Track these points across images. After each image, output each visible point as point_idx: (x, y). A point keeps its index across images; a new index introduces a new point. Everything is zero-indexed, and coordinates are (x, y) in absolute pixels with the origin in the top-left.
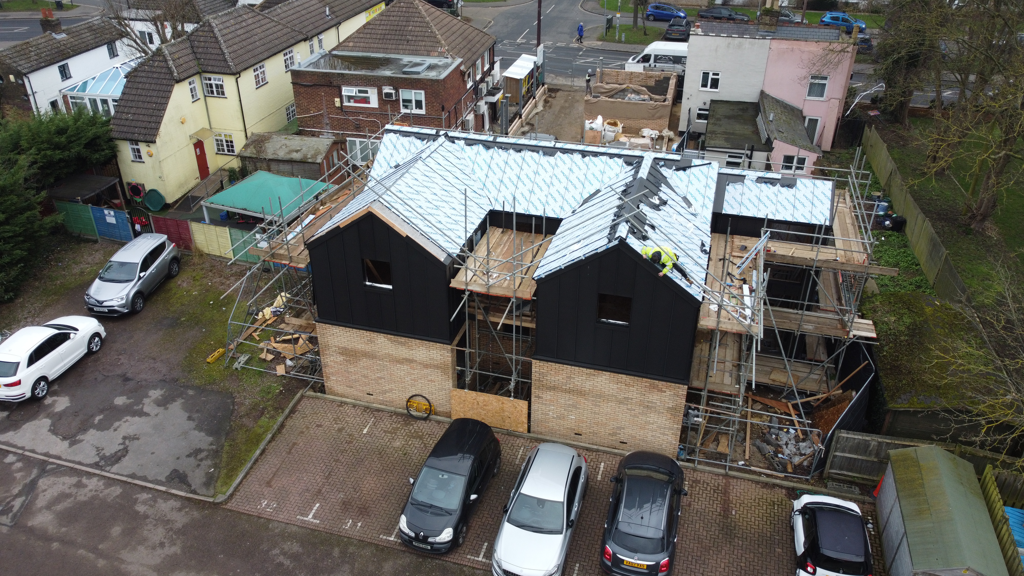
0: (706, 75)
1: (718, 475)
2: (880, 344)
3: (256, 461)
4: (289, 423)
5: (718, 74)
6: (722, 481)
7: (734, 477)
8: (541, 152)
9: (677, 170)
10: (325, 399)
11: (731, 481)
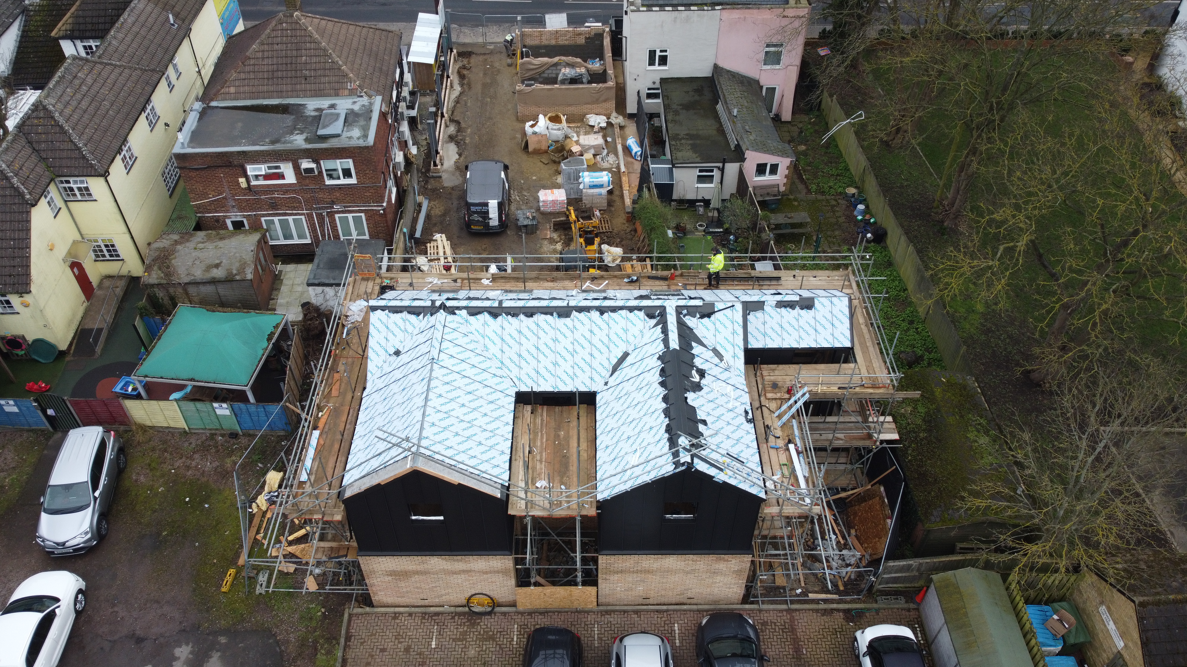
0: (652, 53)
1: (781, 611)
2: (904, 445)
4: (350, 655)
5: (666, 51)
6: (786, 617)
7: (796, 610)
8: (555, 314)
9: (702, 317)
10: (376, 613)
11: (794, 614)
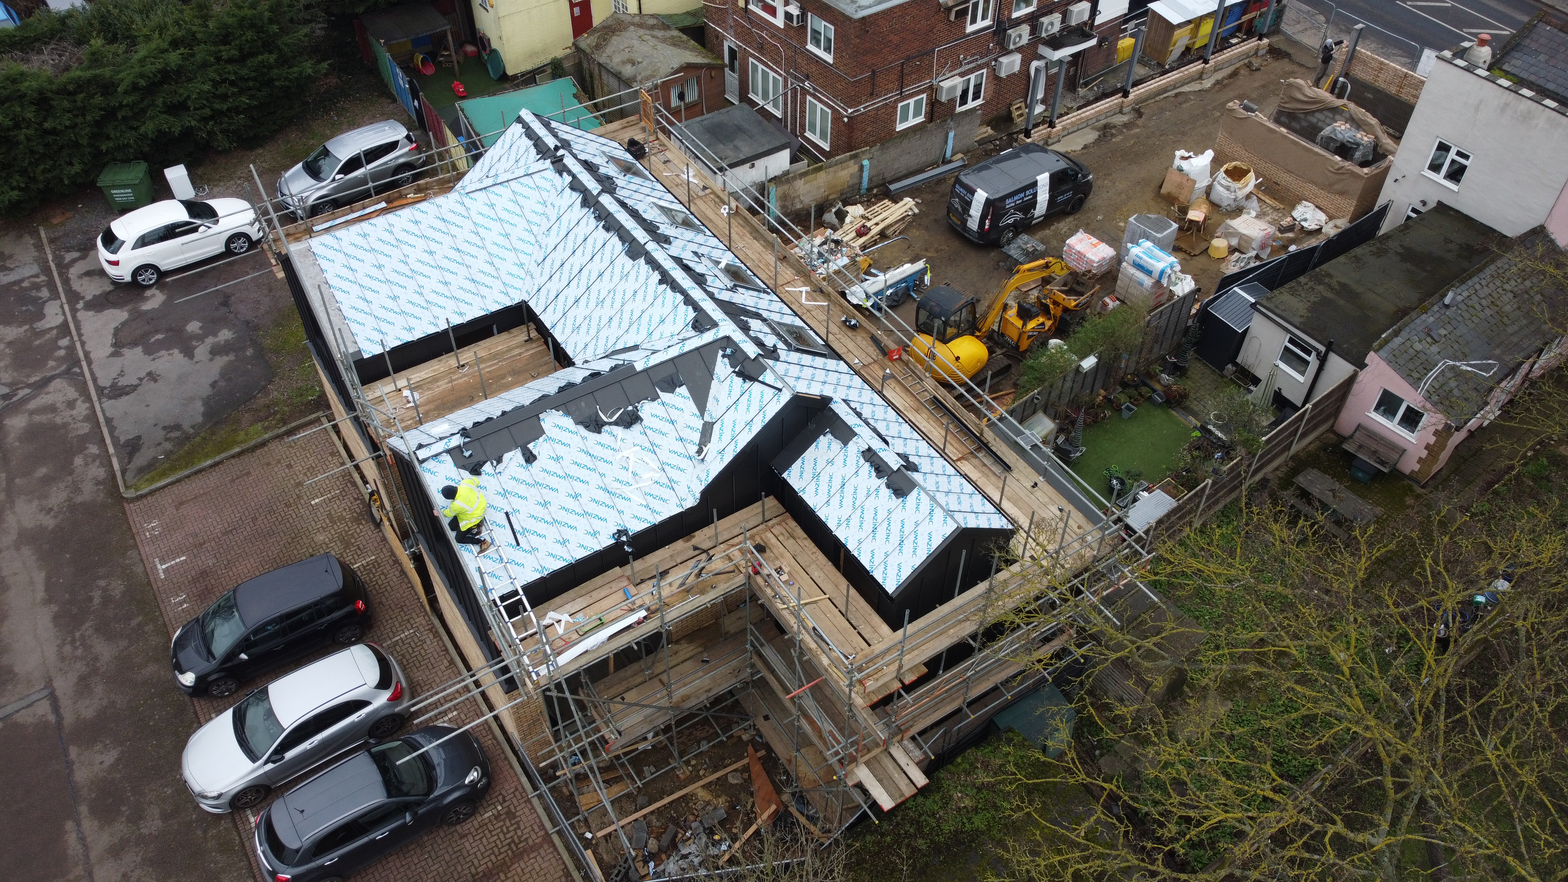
0: (1443, 150)
1: (542, 826)
3: (200, 471)
4: (272, 446)
5: (1466, 157)
6: (535, 838)
7: (554, 846)
8: (626, 245)
9: (739, 374)
11: (546, 846)
